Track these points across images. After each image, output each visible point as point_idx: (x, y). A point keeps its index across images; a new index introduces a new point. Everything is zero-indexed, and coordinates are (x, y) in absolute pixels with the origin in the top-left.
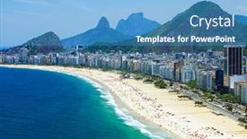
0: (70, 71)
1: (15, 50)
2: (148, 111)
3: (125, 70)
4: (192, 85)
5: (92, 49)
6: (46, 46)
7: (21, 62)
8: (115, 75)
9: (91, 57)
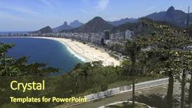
0: (55, 39)
1: (36, 32)
2: (80, 51)
3: (73, 38)
4: (94, 43)
5: (62, 32)
6: (47, 30)
7: (39, 36)
8: (70, 40)
9: (62, 34)
